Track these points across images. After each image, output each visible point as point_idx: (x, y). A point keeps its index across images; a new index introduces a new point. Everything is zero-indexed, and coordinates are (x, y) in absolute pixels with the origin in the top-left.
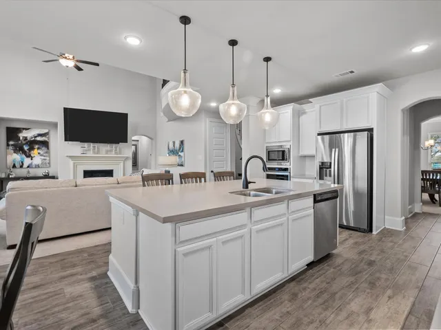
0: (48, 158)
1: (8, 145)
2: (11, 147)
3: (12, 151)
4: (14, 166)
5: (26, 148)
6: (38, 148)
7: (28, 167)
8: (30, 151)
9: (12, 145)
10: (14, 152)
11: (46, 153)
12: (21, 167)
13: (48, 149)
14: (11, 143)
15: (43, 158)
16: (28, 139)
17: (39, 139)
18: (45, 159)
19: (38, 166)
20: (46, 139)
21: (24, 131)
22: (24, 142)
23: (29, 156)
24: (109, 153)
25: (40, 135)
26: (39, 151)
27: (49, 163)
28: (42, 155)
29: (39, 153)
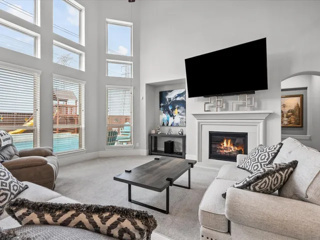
0: (184, 117)
1: (160, 107)
2: (162, 109)
3: (162, 112)
4: (163, 125)
5: (170, 108)
6: (178, 108)
7: (171, 125)
8: (172, 111)
9: (163, 106)
10: (164, 113)
11: (183, 112)
12: (167, 125)
13: (185, 108)
14: (162, 105)
15: (181, 117)
16: (172, 99)
17: (178, 99)
18: (182, 118)
19: (177, 125)
20: (184, 99)
21: (169, 93)
22: (169, 103)
23: (172, 116)
24: (241, 108)
25: (179, 95)
26: (179, 111)
27: (185, 122)
28: (181, 115)
29: (178, 113)
